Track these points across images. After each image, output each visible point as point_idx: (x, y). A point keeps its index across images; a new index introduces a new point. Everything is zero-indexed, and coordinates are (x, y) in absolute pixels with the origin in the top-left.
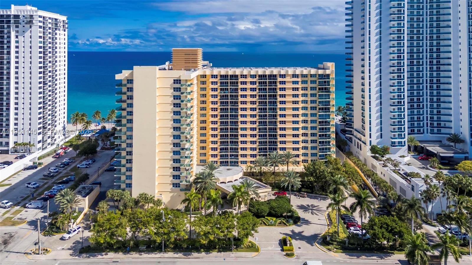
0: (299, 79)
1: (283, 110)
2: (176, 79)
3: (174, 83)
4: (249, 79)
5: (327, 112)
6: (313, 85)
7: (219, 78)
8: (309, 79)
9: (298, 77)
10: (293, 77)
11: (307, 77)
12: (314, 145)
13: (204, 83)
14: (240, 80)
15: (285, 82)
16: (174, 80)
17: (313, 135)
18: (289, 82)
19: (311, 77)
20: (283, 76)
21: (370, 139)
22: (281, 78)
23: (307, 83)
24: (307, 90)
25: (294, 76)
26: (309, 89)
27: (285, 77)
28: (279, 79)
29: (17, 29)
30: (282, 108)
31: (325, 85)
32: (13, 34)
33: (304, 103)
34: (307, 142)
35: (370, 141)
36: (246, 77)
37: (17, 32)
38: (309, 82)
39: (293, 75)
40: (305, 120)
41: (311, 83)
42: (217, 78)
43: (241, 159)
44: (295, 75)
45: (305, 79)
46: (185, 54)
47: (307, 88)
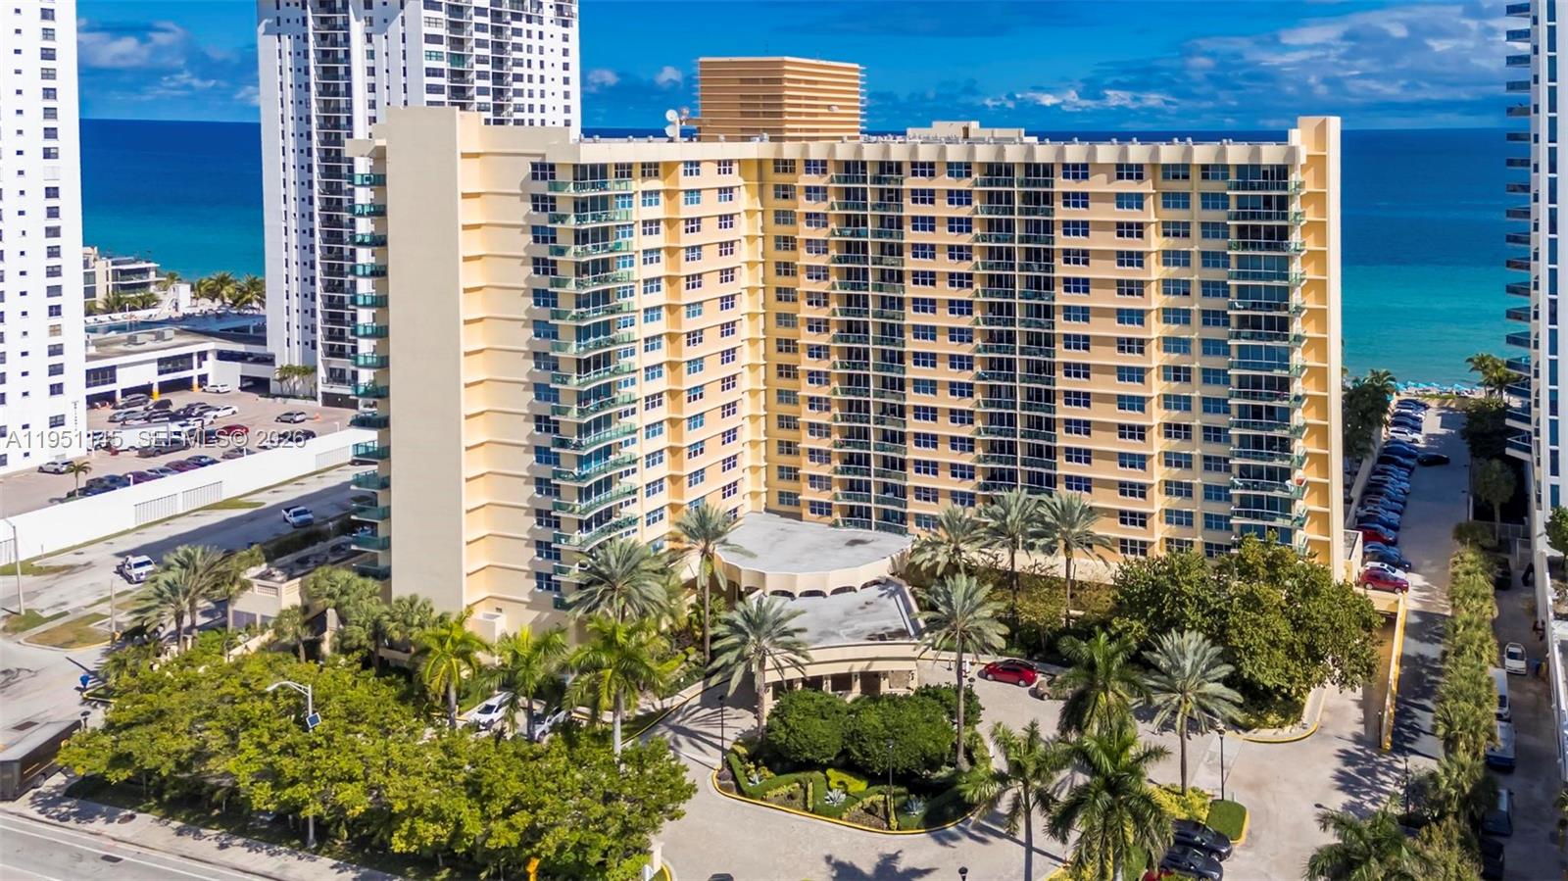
0: (1146, 187)
1: (1076, 319)
3: (535, 177)
4: (943, 182)
5: (1277, 337)
6: (1214, 216)
7: (832, 172)
8: (1196, 186)
9: (1140, 177)
10: (1120, 177)
11: (1186, 177)
12: (1216, 479)
13: (785, 192)
14: (911, 183)
15: (1085, 195)
16: (534, 166)
17: (1213, 434)
18: (1103, 197)
19: (1205, 177)
20: (1079, 171)
21: (1555, 480)
22: (1071, 181)
23: (1186, 206)
24: (1187, 235)
25: (1126, 171)
26: (1196, 231)
27: (1085, 177)
28: (1061, 185)
29: (368, 13)
30: (1076, 309)
31: (1269, 217)
32: (357, 29)
33: (1176, 293)
34: (1189, 466)
35: (1555, 489)
36: (932, 174)
37: (370, 21)
38: (1196, 201)
39: (1119, 167)
40: (1177, 369)
41: (1205, 206)
42: (824, 172)
43: (915, 506)
44: (1130, 167)
45: (1179, 186)
46: (742, 81)
47: (1187, 225)
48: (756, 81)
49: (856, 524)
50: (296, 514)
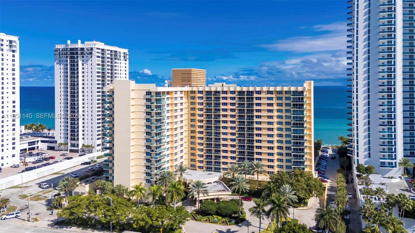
0: (273, 96)
1: (258, 124)
2: (147, 91)
3: (147, 94)
4: (229, 95)
5: (301, 127)
6: (288, 102)
7: (204, 93)
8: (284, 95)
9: (272, 94)
10: (268, 94)
11: (282, 94)
12: (288, 158)
13: (193, 98)
14: (222, 95)
15: (260, 98)
16: (147, 92)
17: (288, 148)
18: (264, 98)
19: (286, 93)
20: (259, 92)
21: (358, 158)
22: (257, 94)
23: (282, 100)
24: (282, 106)
25: (269, 92)
26: (284, 105)
27: (260, 94)
28: (255, 95)
29: (83, 59)
30: (258, 122)
31: (300, 102)
32: (80, 63)
33: (280, 118)
34: (282, 155)
35: (358, 160)
36: (227, 93)
37: (83, 61)
38: (284, 99)
39: (268, 91)
40: (280, 134)
41: (286, 100)
42: (202, 93)
43: (222, 166)
44: (270, 91)
45: (280, 96)
46: (182, 74)
47: (282, 104)
48: (185, 74)
49: (209, 171)
50: (75, 174)
